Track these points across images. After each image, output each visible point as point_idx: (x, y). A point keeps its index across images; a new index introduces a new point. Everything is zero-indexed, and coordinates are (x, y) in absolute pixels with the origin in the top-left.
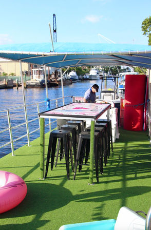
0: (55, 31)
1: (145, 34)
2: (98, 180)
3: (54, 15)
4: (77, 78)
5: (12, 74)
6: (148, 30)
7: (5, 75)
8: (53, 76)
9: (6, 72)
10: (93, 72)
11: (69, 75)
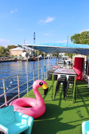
0: (34, 39)
1: (72, 41)
2: (75, 101)
3: (35, 33)
4: (42, 58)
5: (16, 56)
6: (73, 40)
7: (13, 56)
8: (33, 57)
9: (13, 55)
10: (48, 56)
11: (39, 57)
